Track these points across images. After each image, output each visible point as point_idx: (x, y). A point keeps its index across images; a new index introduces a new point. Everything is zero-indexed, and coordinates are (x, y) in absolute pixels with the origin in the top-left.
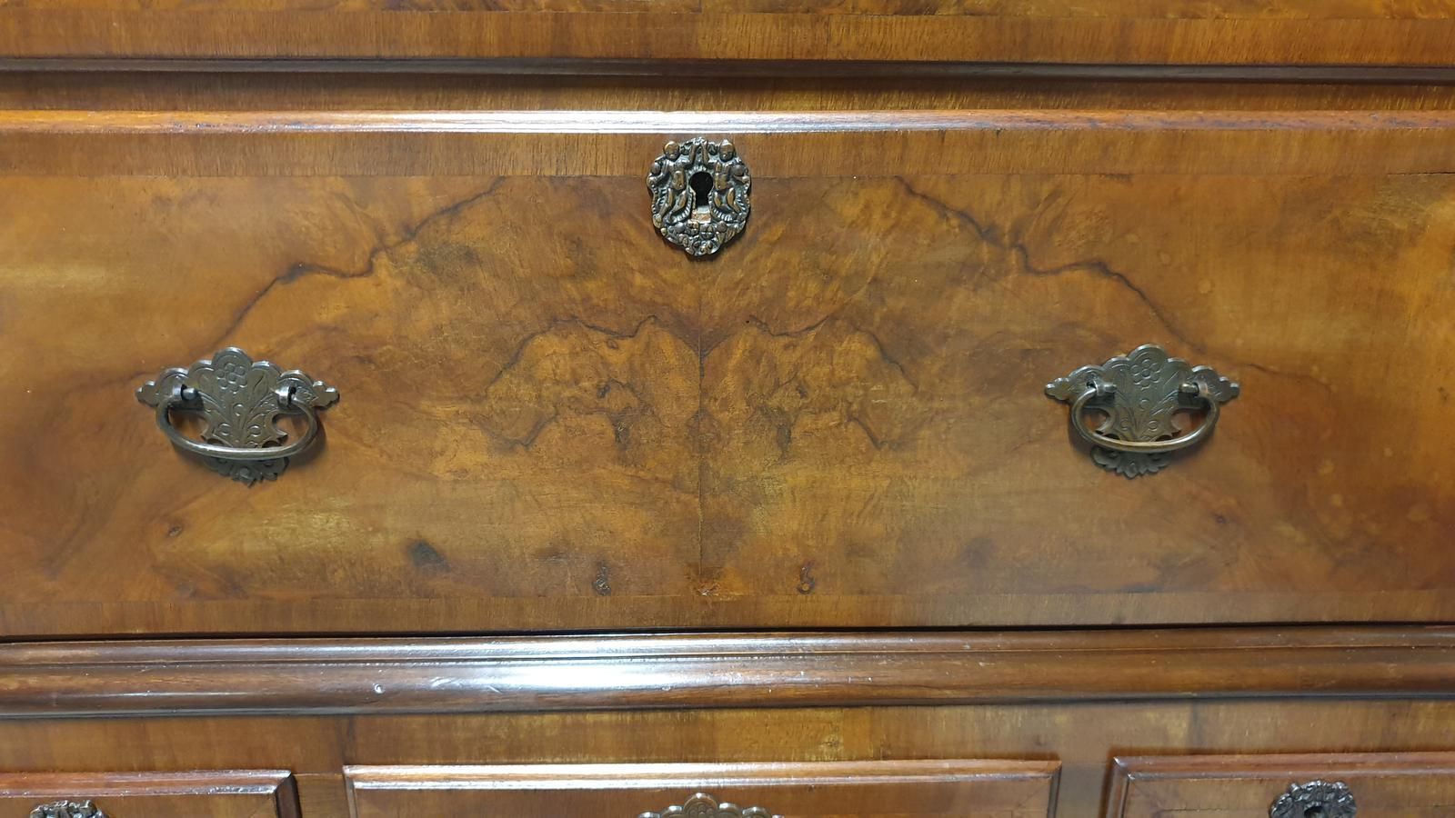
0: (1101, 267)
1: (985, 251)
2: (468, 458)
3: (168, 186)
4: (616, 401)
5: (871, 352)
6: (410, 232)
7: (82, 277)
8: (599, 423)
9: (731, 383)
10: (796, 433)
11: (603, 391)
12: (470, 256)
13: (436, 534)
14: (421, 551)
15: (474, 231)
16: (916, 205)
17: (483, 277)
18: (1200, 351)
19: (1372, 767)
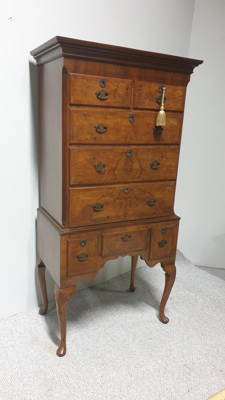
0: (149, 193)
1: (143, 192)
2: (111, 209)
3: (96, 191)
4: (121, 204)
5: (136, 199)
6: (110, 193)
7: (89, 198)
8: (120, 206)
9: (128, 202)
10: (132, 205)
11: (120, 204)
12: (113, 195)
13: (109, 215)
14: (108, 217)
15: (114, 193)
16: (139, 190)
17: (114, 196)
18: (155, 198)
19: (166, 226)
